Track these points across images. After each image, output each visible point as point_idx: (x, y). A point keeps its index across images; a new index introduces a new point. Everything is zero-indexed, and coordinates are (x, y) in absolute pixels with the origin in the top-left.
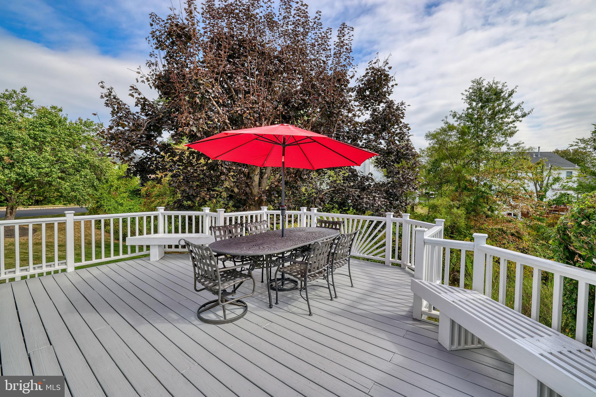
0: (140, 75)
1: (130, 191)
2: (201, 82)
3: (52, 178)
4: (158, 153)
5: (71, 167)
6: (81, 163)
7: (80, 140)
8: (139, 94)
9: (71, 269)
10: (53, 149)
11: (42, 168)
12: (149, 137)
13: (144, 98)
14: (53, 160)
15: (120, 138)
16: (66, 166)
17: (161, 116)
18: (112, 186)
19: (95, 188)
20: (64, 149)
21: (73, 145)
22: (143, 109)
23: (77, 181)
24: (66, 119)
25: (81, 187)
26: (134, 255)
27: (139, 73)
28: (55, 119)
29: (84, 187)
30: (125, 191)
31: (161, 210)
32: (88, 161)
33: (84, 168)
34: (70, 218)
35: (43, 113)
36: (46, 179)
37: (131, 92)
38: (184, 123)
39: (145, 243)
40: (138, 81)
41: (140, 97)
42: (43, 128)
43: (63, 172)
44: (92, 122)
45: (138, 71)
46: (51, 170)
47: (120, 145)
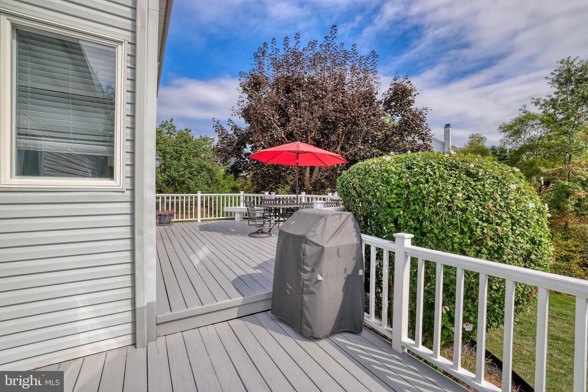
0: (234, 111)
1: (231, 187)
2: (266, 114)
3: (185, 178)
4: (244, 159)
5: (195, 170)
6: (201, 167)
7: (201, 151)
8: (233, 123)
9: (199, 221)
10: (186, 158)
11: (180, 172)
12: (239, 149)
13: (236, 125)
14: (185, 166)
15: (222, 151)
16: (193, 169)
17: (245, 136)
18: (219, 184)
19: (209, 185)
20: (192, 158)
21: (196, 155)
22: (235, 133)
23: (198, 180)
24: (193, 137)
25: (201, 184)
26: (227, 217)
27: (233, 110)
28: (187, 138)
29: (203, 184)
30: (228, 188)
31: (242, 193)
32: (205, 166)
33: (202, 171)
34: (199, 194)
35: (181, 135)
36: (182, 179)
37: (228, 123)
38: (256, 140)
39: (233, 211)
40: (232, 115)
41: (233, 125)
42: (181, 145)
43: (191, 174)
44: (208, 138)
45: (232, 109)
46: (184, 173)
47: (222, 155)
